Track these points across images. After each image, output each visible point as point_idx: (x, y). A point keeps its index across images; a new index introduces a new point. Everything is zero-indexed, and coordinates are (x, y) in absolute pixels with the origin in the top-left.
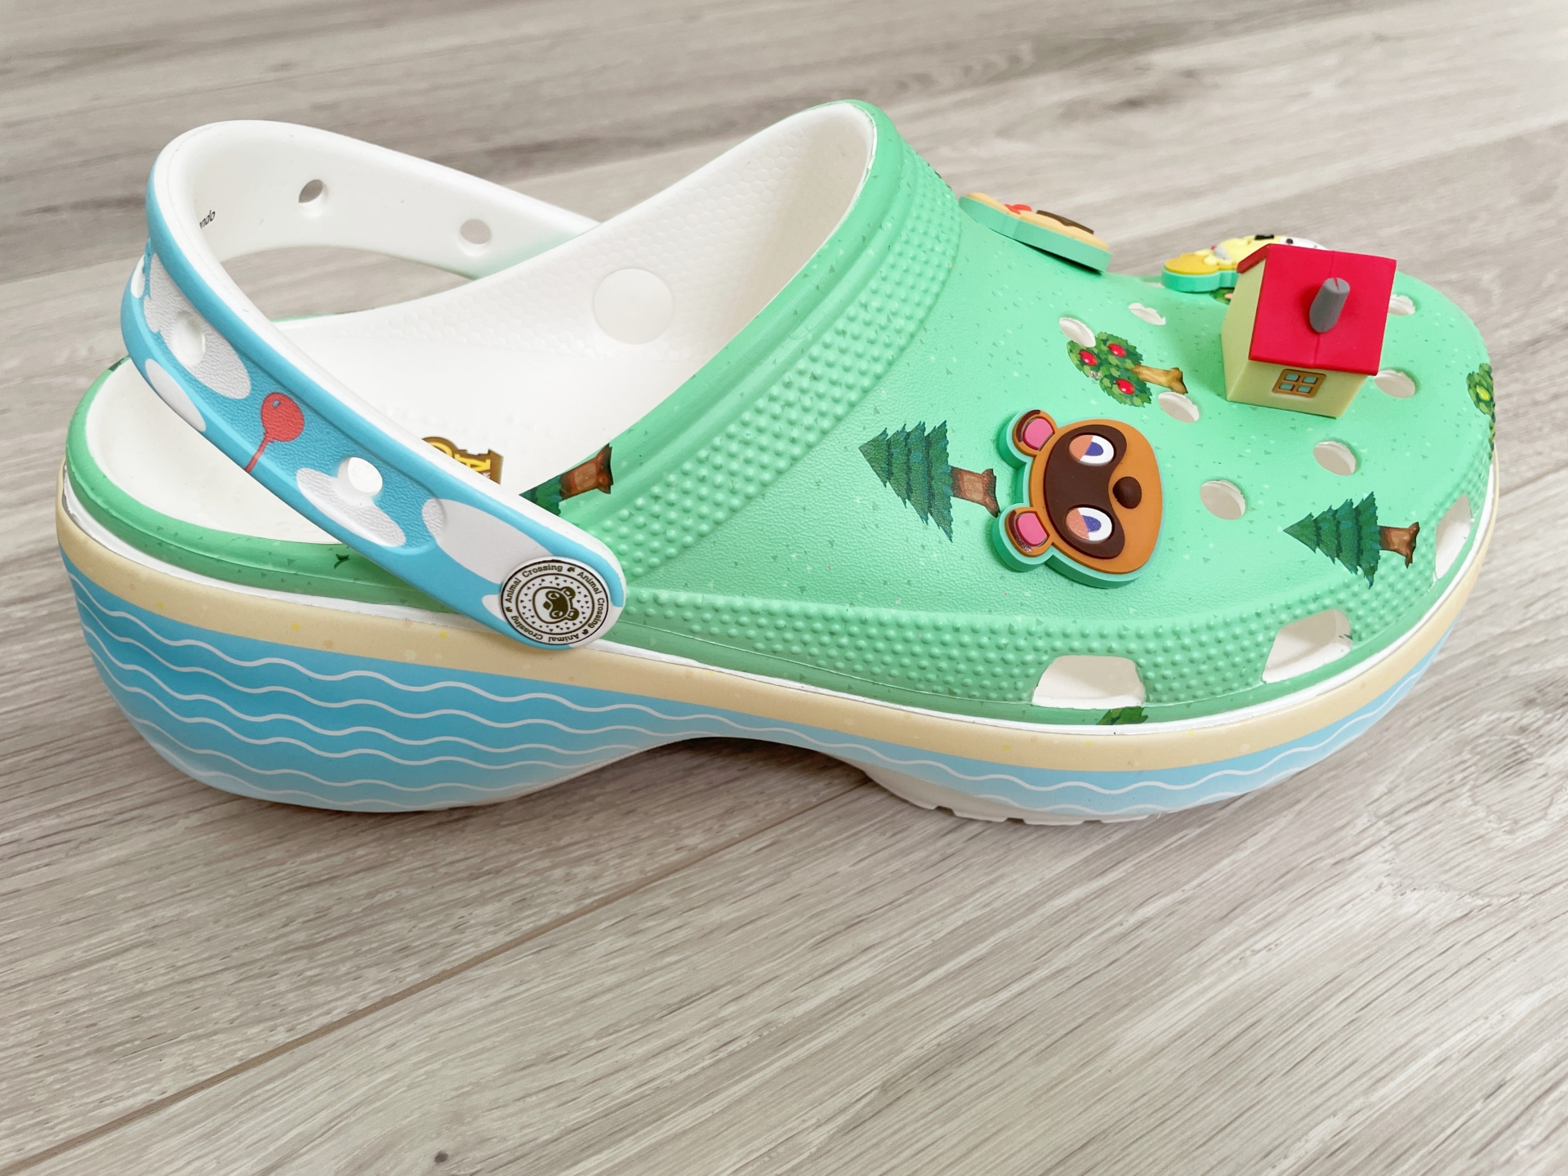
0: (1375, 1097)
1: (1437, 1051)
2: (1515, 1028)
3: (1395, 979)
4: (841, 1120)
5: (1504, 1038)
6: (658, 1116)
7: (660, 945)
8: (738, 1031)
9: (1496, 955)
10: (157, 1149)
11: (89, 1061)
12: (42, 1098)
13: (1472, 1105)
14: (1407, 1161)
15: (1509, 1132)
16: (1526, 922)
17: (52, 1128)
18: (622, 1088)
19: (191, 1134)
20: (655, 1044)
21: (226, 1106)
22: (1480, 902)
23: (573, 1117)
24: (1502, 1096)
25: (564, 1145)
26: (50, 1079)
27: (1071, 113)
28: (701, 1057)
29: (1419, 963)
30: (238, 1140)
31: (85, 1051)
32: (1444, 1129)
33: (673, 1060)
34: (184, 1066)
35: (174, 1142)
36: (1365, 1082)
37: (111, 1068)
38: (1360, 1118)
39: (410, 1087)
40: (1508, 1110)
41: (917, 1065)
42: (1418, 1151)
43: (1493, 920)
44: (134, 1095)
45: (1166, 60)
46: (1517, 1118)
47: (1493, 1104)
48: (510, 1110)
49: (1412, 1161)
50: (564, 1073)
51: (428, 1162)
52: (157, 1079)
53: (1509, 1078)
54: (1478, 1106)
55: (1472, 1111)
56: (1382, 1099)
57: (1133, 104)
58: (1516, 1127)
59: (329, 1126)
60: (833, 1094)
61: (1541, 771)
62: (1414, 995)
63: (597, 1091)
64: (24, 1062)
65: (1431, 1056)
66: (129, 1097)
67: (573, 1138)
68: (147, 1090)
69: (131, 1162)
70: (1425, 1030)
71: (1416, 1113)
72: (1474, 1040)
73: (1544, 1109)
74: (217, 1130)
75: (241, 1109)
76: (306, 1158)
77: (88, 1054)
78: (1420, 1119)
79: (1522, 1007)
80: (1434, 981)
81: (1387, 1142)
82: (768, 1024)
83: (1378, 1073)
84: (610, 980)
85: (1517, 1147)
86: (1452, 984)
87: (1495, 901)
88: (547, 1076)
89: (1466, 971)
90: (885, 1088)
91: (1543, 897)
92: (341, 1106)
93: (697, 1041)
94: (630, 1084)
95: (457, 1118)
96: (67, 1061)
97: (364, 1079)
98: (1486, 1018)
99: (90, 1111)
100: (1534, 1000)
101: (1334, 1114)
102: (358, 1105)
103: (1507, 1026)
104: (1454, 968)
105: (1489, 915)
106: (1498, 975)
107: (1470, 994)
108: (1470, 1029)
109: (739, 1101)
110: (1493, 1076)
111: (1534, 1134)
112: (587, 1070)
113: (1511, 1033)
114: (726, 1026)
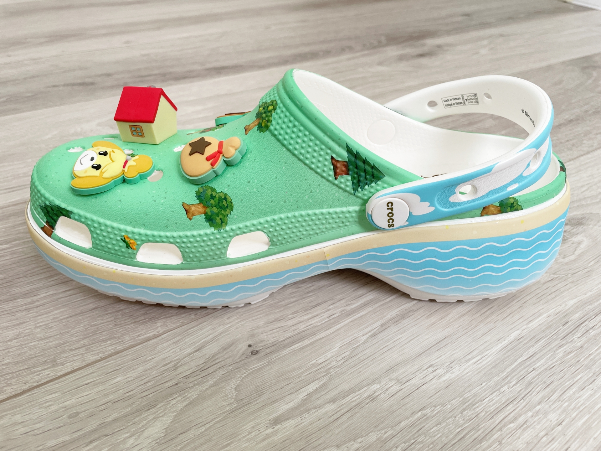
0: (530, 325)
1: (547, 314)
2: (570, 308)
3: (532, 296)
4: (370, 334)
5: (567, 310)
6: (314, 334)
7: (306, 291)
8: (335, 312)
9: (562, 290)
10: (160, 347)
11: (132, 325)
12: (119, 335)
13: (559, 327)
14: (541, 341)
15: (571, 334)
16: (571, 281)
17: (124, 343)
18: (302, 327)
19: (169, 343)
20: (310, 316)
21: (180, 335)
22: (556, 276)
23: (288, 335)
24: (568, 325)
25: (286, 342)
26: (121, 330)
27: (401, 58)
28: (325, 319)
29: (539, 292)
30: (185, 343)
31: (130, 322)
32: (551, 333)
33: (316, 320)
34: (164, 325)
35: (165, 345)
36: (526, 322)
37: (140, 326)
38: (526, 331)
39: (236, 328)
40: (570, 328)
41: (391, 320)
42: (544, 339)
43: (560, 281)
44: (149, 333)
45: (431, 42)
46: (573, 330)
47: (565, 327)
48: (269, 333)
49: (543, 341)
50: (283, 323)
51: (246, 347)
52: (157, 328)
53: (569, 320)
54: (561, 328)
55: (559, 329)
56: (532, 326)
57: (421, 56)
58: (573, 332)
59: (213, 339)
60: (367, 327)
61: (572, 242)
62: (538, 300)
63: (294, 328)
64: (111, 326)
65: (545, 315)
66: (148, 334)
67: (289, 340)
68: (153, 332)
69: (152, 350)
70: (543, 309)
71: (542, 329)
72: (558, 311)
73: (581, 328)
74: (178, 341)
75: (185, 335)
76: (208, 347)
77: (132, 323)
78: (544, 331)
79: (572, 302)
80: (544, 296)
81: (534, 337)
82: (344, 310)
83: (530, 319)
84: (293, 300)
85: (574, 338)
86: (549, 297)
87: (561, 276)
88: (279, 324)
89: (553, 294)
90: (382, 325)
91: (575, 275)
92: (216, 334)
93: (323, 315)
94: (304, 326)
95: (253, 336)
96: (126, 325)
97: (221, 327)
98: (561, 305)
99: (136, 338)
100: (575, 300)
101: (518, 330)
102: (221, 333)
103: (567, 308)
104: (550, 293)
105: (559, 279)
106: (563, 295)
107: (555, 299)
108: (556, 308)
109: (338, 330)
110: (565, 320)
111: (579, 334)
112: (290, 323)
113: (569, 309)
114: (331, 311)
